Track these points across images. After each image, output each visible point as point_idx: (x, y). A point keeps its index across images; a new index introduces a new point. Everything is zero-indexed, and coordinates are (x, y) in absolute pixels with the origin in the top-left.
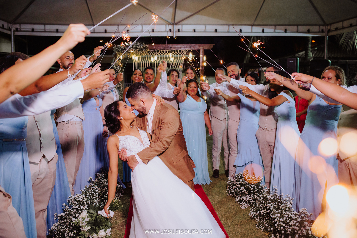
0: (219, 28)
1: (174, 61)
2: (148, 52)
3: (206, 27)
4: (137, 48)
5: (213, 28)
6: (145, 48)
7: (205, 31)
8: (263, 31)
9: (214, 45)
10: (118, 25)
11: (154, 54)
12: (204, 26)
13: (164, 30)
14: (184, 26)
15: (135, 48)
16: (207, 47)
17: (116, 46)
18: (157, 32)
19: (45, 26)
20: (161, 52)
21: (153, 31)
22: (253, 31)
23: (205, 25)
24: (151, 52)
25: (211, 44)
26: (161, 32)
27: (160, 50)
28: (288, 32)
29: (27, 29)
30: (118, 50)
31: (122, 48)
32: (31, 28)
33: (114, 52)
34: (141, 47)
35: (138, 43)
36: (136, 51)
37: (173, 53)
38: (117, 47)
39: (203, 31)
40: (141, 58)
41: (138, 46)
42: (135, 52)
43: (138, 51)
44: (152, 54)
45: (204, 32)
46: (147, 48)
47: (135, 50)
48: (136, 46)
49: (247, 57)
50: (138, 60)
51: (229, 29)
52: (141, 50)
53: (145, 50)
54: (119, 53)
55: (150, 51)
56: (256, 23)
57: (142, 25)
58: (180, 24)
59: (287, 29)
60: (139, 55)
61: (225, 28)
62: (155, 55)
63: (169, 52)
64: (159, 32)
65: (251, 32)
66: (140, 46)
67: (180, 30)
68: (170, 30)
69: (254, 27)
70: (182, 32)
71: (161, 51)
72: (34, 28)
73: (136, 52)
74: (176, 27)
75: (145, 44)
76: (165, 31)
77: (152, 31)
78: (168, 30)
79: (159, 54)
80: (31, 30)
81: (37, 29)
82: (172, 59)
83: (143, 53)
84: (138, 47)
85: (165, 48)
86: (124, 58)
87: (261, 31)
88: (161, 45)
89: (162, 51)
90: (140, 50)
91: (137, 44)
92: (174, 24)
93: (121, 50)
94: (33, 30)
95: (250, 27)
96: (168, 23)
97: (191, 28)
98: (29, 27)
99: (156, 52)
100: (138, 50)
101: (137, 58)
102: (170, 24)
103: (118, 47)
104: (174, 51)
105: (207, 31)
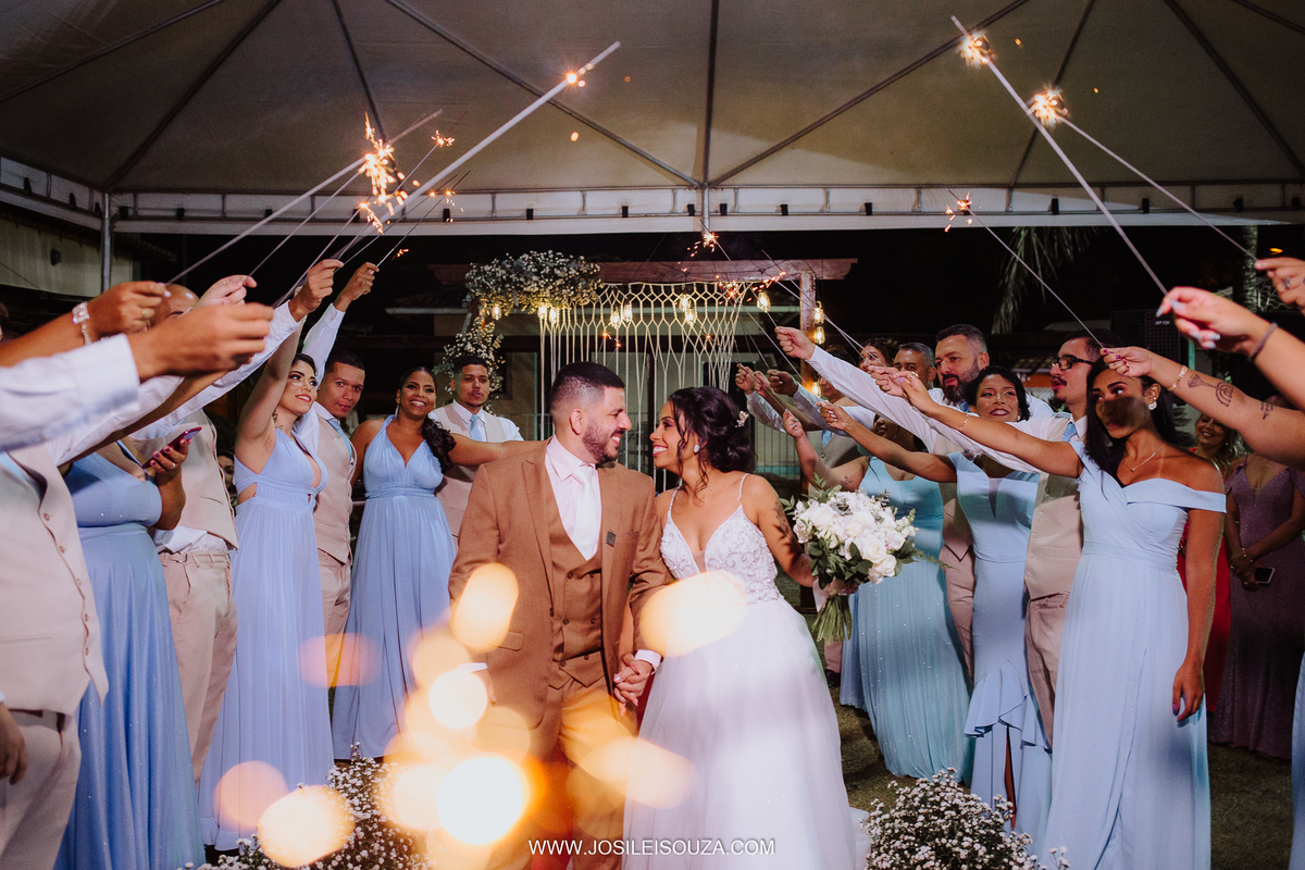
0: (880, 199)
1: (697, 326)
2: (599, 291)
3: (827, 195)
4: (557, 277)
5: (857, 198)
6: (586, 277)
7: (826, 210)
8: (1054, 209)
9: (855, 261)
10: (494, 192)
11: (620, 298)
12: (821, 192)
13: (668, 209)
14: (742, 193)
15: (546, 276)
16: (827, 270)
17: (478, 268)
18: (639, 216)
19: (223, 198)
20: (647, 291)
21: (625, 212)
22: (1016, 207)
23: (826, 187)
24: (609, 292)
25: (843, 260)
26: (657, 215)
27: (645, 284)
28: (1155, 212)
29: (160, 209)
30: (485, 285)
31: (498, 275)
32: (176, 207)
33: (467, 291)
34: (573, 272)
35: (560, 257)
36: (551, 287)
37: (695, 296)
38: (478, 274)
39: (817, 210)
40: (572, 311)
41: (558, 267)
42: (548, 292)
43: (560, 286)
44: (612, 299)
45: (821, 213)
46: (595, 276)
47: (546, 285)
48: (552, 269)
49: (1002, 310)
50: (558, 320)
51: (918, 200)
52: (572, 282)
53: (588, 282)
54: (486, 297)
55: (606, 286)
56: (1023, 179)
57: (583, 190)
58: (729, 187)
59: (1153, 200)
60: (565, 302)
61: (905, 199)
62: (626, 302)
63: (679, 291)
64: (646, 216)
65: (1008, 213)
66: (569, 270)
67: (729, 210)
68: (691, 210)
69: (1017, 194)
70: (736, 214)
71: (647, 287)
72: (185, 207)
73: (552, 293)
74: (715, 198)
75: (588, 261)
76: (672, 214)
77: (621, 211)
78: (682, 207)
79: (641, 297)
80: (173, 214)
81: (192, 210)
82: (691, 318)
83: (579, 296)
84: (557, 272)
85: (663, 275)
86: (506, 314)
87: (1045, 205)
88: (646, 265)
89: (650, 285)
90: (567, 282)
91: (555, 261)
92: (705, 184)
93: (496, 284)
94: (180, 215)
95: (1003, 193)
96: (682, 182)
97: (772, 198)
98: (169, 202)
99: (630, 292)
100: (559, 282)
101: (554, 315)
102: (690, 187)
103: (485, 272)
104: (700, 288)
105: (833, 209)
